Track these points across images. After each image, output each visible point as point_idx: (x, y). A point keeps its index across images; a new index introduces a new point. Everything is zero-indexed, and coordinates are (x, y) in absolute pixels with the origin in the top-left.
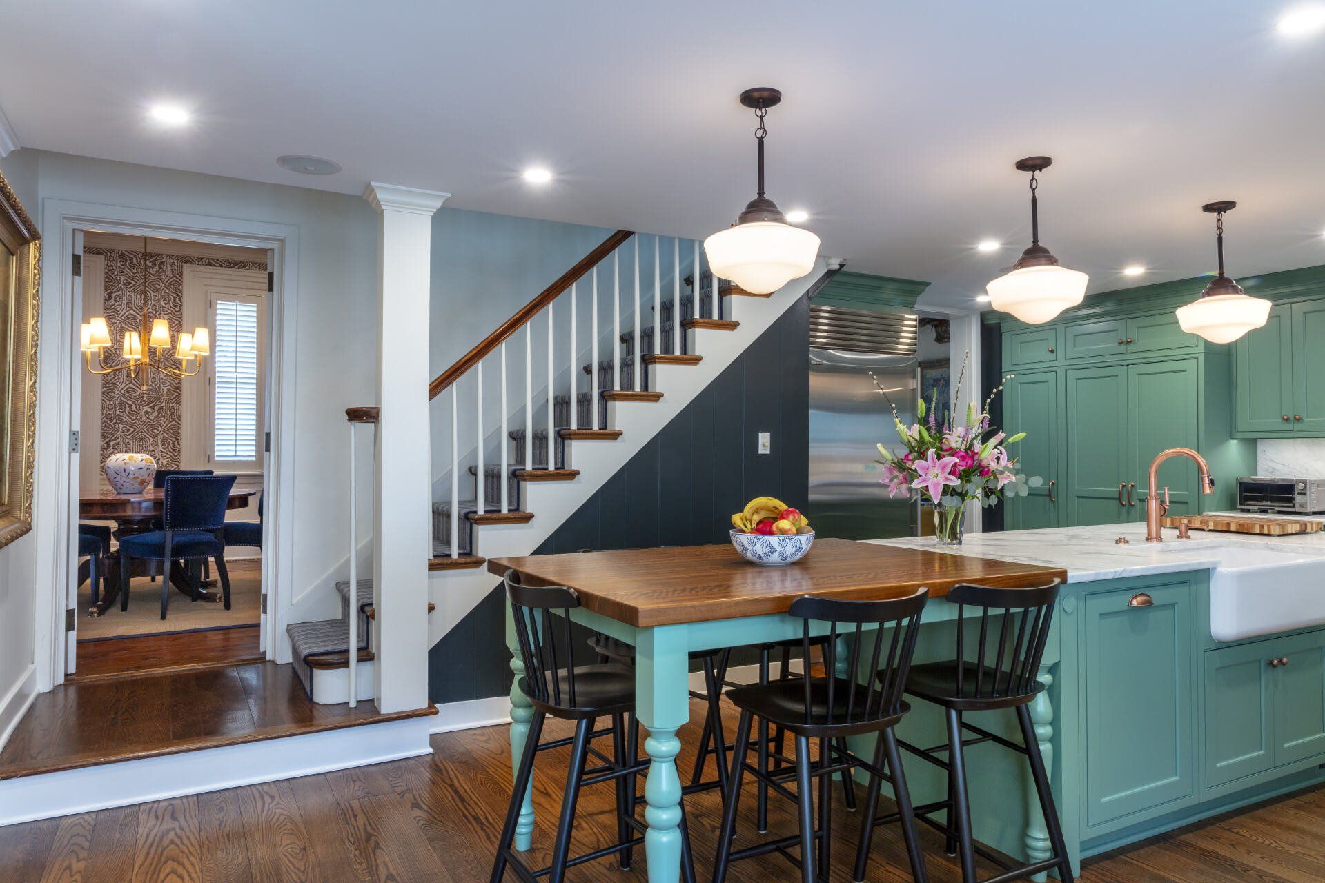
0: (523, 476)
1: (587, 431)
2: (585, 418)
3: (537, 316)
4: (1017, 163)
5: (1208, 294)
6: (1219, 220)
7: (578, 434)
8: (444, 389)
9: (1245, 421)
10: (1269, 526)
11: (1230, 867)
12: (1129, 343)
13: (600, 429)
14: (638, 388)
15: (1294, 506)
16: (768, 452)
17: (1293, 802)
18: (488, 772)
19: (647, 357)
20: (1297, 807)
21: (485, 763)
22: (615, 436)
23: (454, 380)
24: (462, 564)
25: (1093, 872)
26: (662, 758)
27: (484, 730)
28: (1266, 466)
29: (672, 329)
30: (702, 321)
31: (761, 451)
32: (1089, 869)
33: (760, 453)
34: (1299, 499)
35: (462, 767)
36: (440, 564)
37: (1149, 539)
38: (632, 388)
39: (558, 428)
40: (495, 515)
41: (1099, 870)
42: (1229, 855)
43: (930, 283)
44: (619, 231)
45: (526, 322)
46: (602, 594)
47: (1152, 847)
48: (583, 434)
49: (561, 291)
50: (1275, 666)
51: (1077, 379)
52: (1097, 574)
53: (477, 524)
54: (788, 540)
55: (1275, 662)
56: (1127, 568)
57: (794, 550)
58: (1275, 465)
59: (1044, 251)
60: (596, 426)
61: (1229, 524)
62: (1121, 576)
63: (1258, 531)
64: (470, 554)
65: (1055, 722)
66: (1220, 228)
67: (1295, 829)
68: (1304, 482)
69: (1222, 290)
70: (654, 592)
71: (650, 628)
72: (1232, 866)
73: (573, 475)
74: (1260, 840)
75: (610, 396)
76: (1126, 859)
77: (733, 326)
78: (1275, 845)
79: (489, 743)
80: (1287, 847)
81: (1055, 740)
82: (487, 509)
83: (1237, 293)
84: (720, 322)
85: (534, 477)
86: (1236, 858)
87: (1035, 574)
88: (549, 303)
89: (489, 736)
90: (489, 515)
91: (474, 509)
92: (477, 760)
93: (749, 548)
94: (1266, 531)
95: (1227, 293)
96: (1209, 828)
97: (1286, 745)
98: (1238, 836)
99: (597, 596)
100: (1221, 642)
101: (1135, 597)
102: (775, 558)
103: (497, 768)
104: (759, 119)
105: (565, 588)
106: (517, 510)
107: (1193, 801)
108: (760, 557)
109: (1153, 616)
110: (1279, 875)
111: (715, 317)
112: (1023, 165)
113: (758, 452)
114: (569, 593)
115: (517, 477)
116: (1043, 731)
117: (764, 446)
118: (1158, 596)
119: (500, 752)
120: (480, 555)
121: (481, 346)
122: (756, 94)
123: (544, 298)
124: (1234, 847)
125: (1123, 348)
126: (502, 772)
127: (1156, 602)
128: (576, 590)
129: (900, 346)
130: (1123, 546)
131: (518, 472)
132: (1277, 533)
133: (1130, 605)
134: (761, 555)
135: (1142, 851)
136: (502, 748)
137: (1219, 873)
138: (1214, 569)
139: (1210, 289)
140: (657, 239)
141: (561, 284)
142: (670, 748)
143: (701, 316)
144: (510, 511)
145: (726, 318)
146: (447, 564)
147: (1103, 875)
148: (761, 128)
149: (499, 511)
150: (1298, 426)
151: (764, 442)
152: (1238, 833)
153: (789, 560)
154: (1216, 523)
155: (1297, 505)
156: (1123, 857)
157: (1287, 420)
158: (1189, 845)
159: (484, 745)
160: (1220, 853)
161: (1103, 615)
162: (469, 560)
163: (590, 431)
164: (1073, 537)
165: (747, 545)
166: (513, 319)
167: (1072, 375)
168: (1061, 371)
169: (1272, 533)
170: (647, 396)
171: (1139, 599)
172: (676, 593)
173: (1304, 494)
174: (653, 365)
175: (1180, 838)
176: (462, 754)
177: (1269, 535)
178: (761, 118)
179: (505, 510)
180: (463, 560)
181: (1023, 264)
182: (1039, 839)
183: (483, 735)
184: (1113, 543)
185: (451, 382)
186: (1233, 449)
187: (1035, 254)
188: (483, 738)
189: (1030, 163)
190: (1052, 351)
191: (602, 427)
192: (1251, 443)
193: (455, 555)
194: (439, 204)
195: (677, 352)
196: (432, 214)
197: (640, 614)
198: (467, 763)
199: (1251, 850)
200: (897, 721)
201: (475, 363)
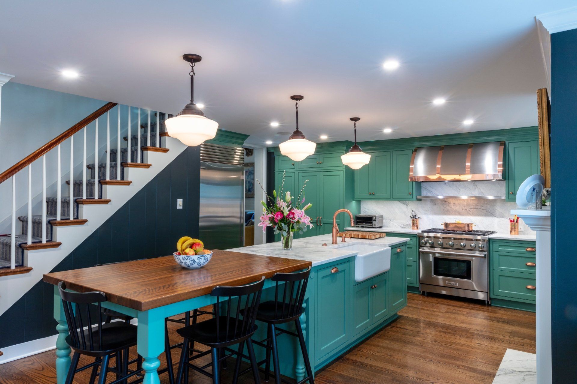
0: (56, 223)
1: (92, 200)
2: (90, 193)
3: (65, 142)
4: (292, 96)
5: (352, 151)
6: (355, 124)
7: (87, 201)
8: (7, 178)
9: (357, 194)
10: (371, 236)
11: (361, 365)
12: (320, 163)
13: (99, 198)
14: (119, 179)
15: (372, 225)
16: (181, 208)
17: (377, 335)
18: (36, 382)
19: (123, 164)
20: (378, 337)
21: (33, 377)
22: (107, 202)
23: (14, 174)
24: (17, 271)
25: (319, 378)
26: (150, 371)
27: (30, 358)
28: (363, 210)
29: (137, 150)
30: (151, 148)
31: (179, 207)
32: (317, 376)
33: (178, 208)
34: (374, 222)
35: (18, 382)
36: (4, 273)
37: (333, 243)
38: (116, 178)
39: (75, 198)
40: (38, 244)
41: (320, 376)
42: (361, 361)
43: (249, 136)
44: (110, 103)
45: (58, 144)
46: (119, 294)
47: (337, 362)
48: (90, 201)
49: (79, 129)
50: (373, 288)
51: (302, 176)
52: (322, 262)
53: (27, 249)
54: (202, 257)
55: (373, 287)
56: (331, 258)
57: (205, 261)
58: (365, 210)
59: (301, 133)
60: (96, 197)
61: (358, 235)
62: (329, 262)
63: (367, 238)
64: (22, 265)
65: (307, 322)
66: (355, 127)
67: (378, 346)
68: (375, 216)
69: (356, 150)
70: (145, 290)
71: (147, 310)
72: (362, 365)
73: (84, 222)
74: (369, 353)
75: (104, 182)
76: (329, 369)
77: (166, 151)
78: (374, 354)
79: (34, 365)
80: (377, 354)
81: (307, 329)
82: (33, 241)
83: (361, 151)
84: (160, 148)
85: (61, 224)
86: (363, 361)
87: (301, 265)
88: (71, 135)
89: (34, 361)
90: (35, 245)
91: (25, 241)
92: (28, 377)
93: (184, 262)
94: (370, 238)
95: (357, 151)
96: (354, 351)
97: (376, 316)
98: (362, 353)
99: (116, 296)
100: (358, 282)
101: (333, 269)
102: (196, 265)
103: (42, 379)
104: (191, 68)
105: (98, 292)
106: (51, 240)
107: (349, 342)
108: (189, 266)
109: (339, 275)
110: (376, 365)
111: (158, 146)
112: (293, 98)
113: (177, 208)
114: (101, 294)
115: (51, 224)
116: (303, 326)
117: (180, 205)
118: (340, 268)
119: (42, 369)
120: (29, 266)
121: (31, 156)
122: (190, 57)
123: (69, 133)
124: (362, 357)
125: (318, 165)
126: (44, 380)
127: (339, 270)
128: (104, 292)
129: (235, 161)
130: (325, 247)
131: (51, 222)
132: (373, 238)
133: (331, 273)
134: (189, 264)
135: (333, 365)
136: (43, 367)
137: (358, 368)
138: (357, 255)
139: (352, 149)
140: (130, 108)
141: (78, 126)
142: (155, 365)
143: (151, 146)
144: (47, 241)
145: (162, 147)
146: (8, 272)
147: (322, 378)
148: (192, 72)
149: (41, 242)
150: (374, 197)
151: (180, 203)
152: (362, 351)
153: (202, 266)
154: (354, 235)
155: (373, 225)
156: (328, 369)
157: (370, 194)
158: (348, 359)
159: (32, 367)
160: (358, 360)
161: (323, 277)
162: (22, 269)
163: (93, 200)
164: (307, 243)
165: (182, 260)
166: (50, 143)
167: (301, 174)
168: (296, 173)
169: (372, 238)
170: (124, 183)
171: (334, 270)
172: (157, 290)
173: (375, 221)
174: (127, 168)
175: (345, 357)
176: (18, 374)
177: (371, 239)
178: (192, 67)
179: (44, 241)
180: (19, 270)
181: (293, 137)
182: (301, 369)
183: (30, 361)
184: (321, 246)
185: (12, 175)
186: (354, 204)
187: (297, 134)
188: (30, 363)
189: (296, 97)
190: (293, 165)
191: (99, 197)
192: (359, 202)
193: (13, 267)
194: (7, 80)
195: (139, 162)
196: (3, 85)
197: (143, 305)
198: (22, 379)
199: (367, 357)
200: (252, 334)
201: (27, 165)
